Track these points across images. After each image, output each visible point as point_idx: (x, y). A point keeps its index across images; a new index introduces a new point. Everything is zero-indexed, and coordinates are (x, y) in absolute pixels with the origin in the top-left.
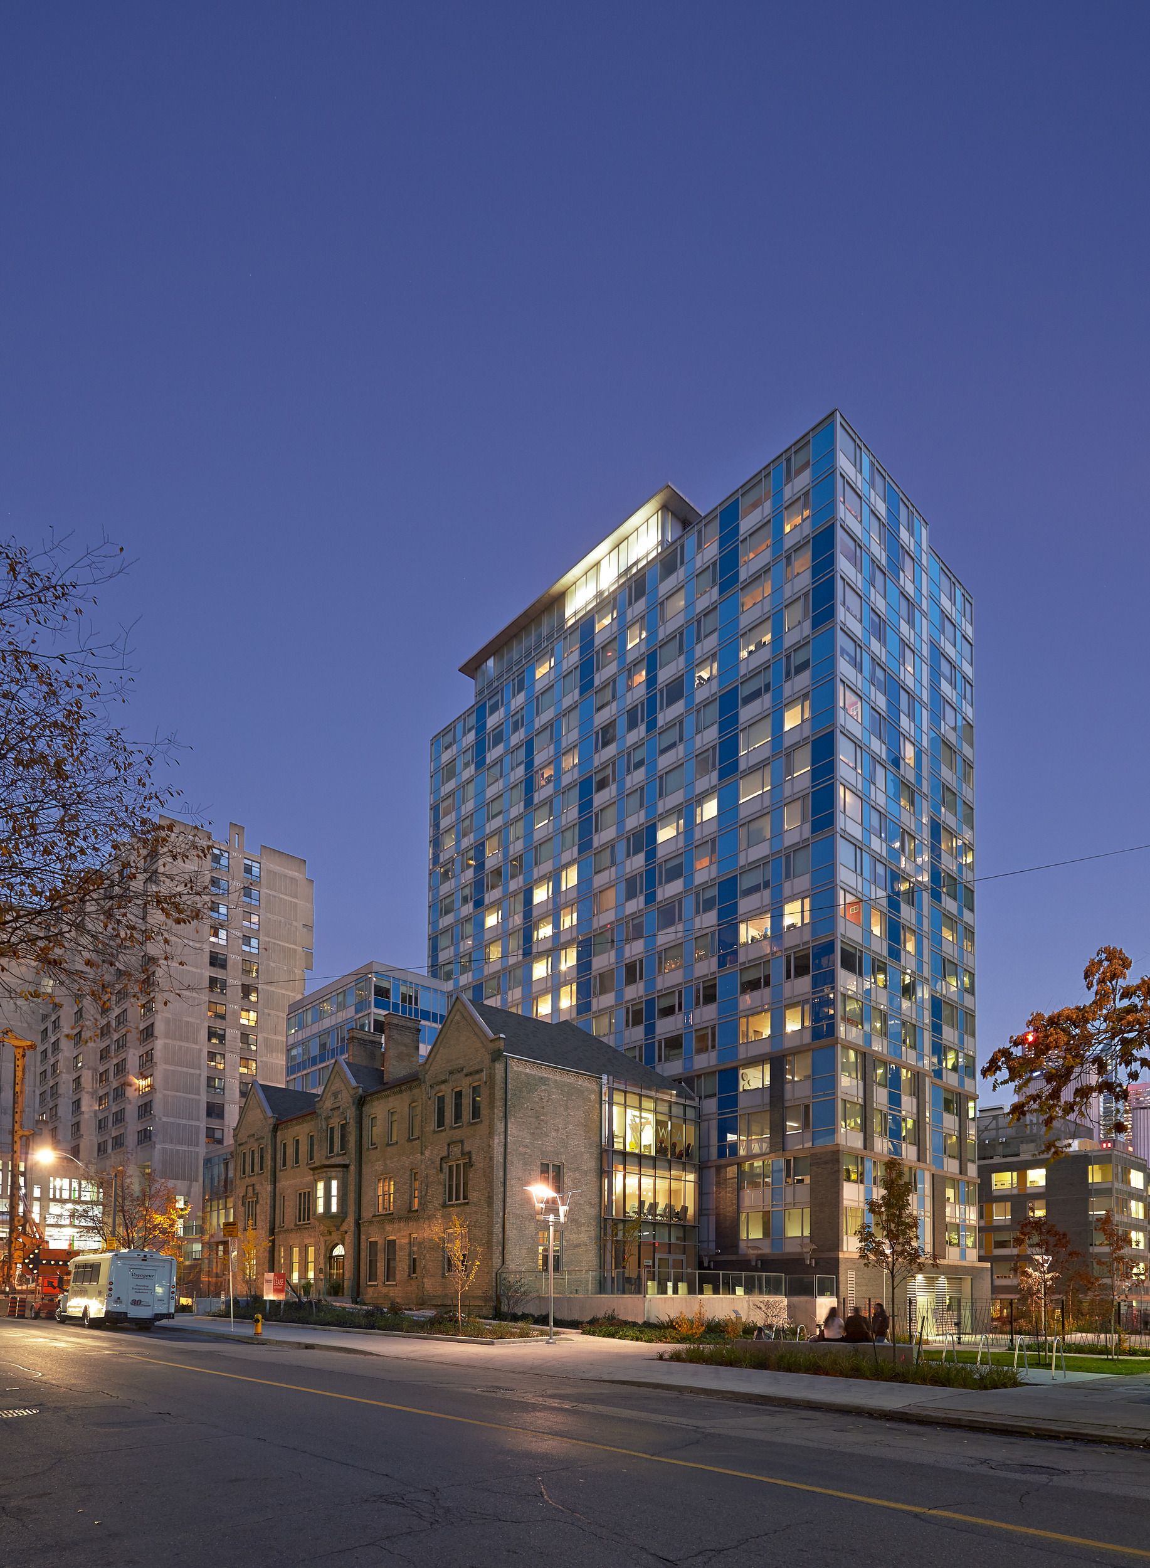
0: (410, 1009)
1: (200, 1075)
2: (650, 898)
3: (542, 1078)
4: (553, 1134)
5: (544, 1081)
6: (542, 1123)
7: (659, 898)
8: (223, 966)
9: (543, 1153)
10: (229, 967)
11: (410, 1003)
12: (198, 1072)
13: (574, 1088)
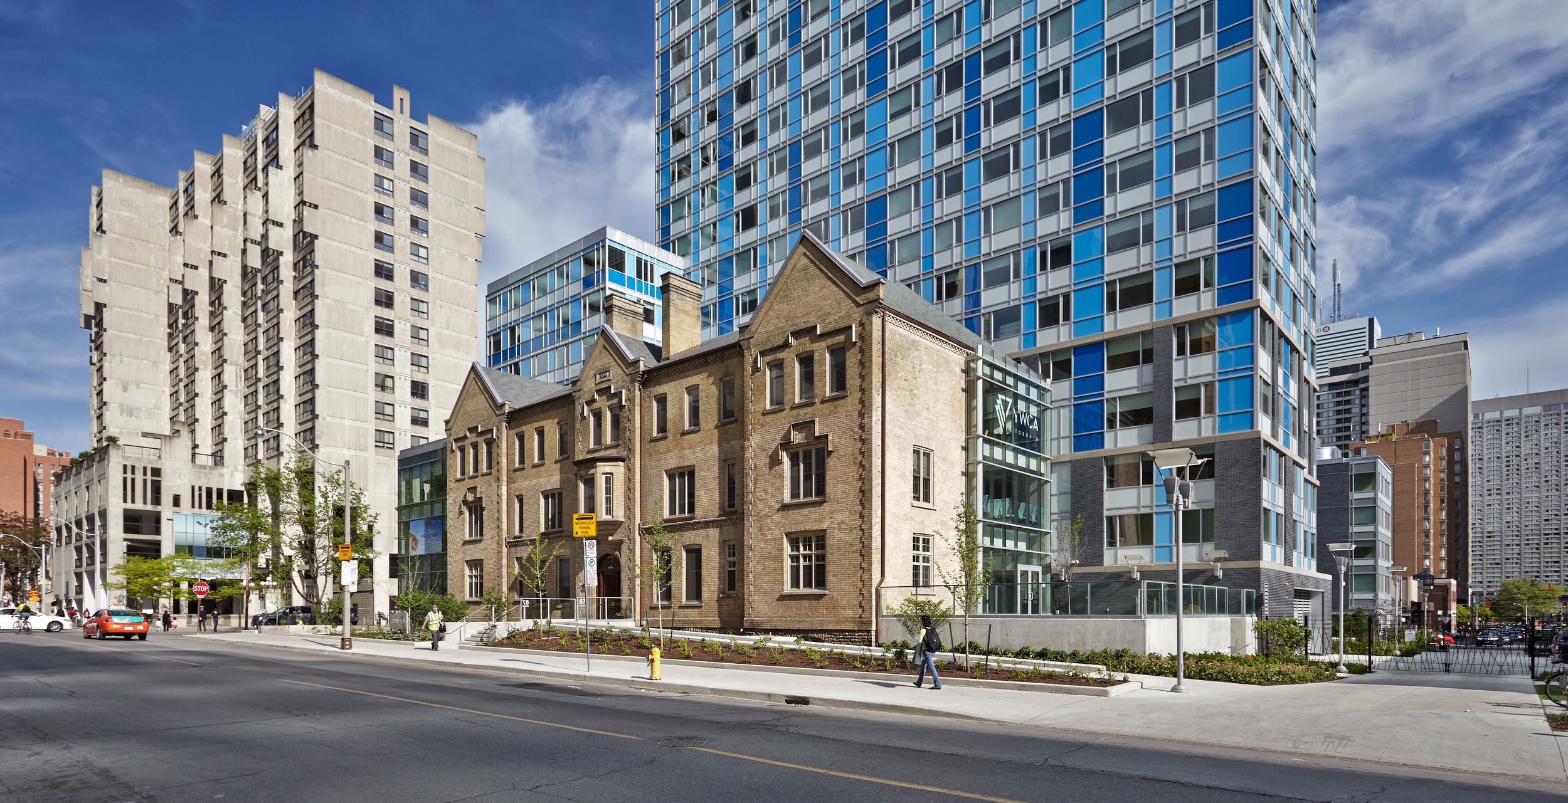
0: (646, 285)
1: (367, 371)
2: (973, 143)
3: (914, 341)
4: (925, 413)
5: (915, 345)
6: (915, 399)
7: (984, 143)
8: (391, 249)
9: (916, 436)
10: (396, 250)
11: (646, 279)
12: (365, 367)
13: (942, 356)
